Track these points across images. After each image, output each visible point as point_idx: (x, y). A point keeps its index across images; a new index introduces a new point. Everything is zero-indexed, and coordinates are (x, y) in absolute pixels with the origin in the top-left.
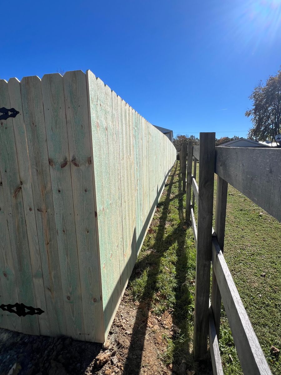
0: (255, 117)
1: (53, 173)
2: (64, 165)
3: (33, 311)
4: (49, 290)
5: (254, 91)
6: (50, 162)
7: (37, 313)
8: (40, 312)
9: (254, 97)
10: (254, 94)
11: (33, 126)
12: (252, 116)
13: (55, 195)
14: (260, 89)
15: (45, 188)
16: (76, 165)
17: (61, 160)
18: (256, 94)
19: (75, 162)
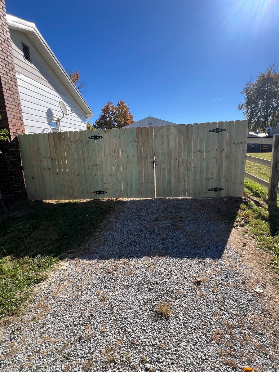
0: (247, 111)
1: (234, 146)
2: (238, 144)
3: (220, 189)
4: (227, 181)
5: (246, 87)
6: (234, 143)
7: (222, 190)
8: (223, 189)
9: (246, 91)
10: (246, 90)
11: (230, 134)
12: (244, 110)
13: (234, 152)
14: (251, 85)
15: (231, 150)
16: (241, 144)
17: (237, 142)
18: (247, 90)
19: (241, 143)
